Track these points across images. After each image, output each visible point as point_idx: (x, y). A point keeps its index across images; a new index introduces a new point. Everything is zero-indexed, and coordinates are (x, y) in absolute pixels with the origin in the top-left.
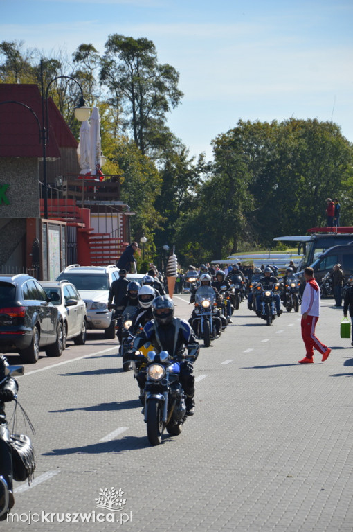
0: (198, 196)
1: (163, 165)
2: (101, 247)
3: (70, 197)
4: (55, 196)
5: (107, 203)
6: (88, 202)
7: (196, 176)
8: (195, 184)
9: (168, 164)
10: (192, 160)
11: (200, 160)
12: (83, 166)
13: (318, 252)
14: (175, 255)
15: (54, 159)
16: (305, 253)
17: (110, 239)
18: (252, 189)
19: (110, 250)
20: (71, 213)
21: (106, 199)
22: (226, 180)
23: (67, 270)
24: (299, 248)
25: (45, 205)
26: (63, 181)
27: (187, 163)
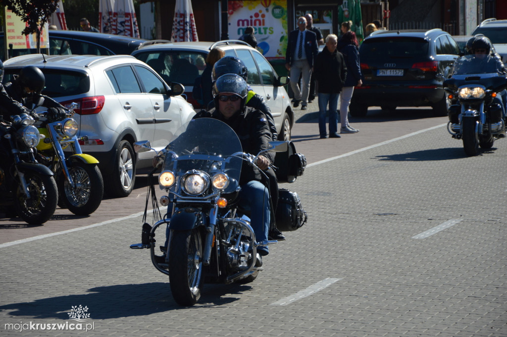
23: (483, 24)
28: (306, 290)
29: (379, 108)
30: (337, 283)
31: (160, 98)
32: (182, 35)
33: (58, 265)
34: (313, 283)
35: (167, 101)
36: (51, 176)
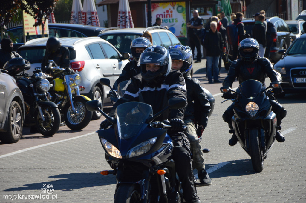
23: (302, 14)
31: (116, 61)
35: (120, 63)
36: (57, 108)
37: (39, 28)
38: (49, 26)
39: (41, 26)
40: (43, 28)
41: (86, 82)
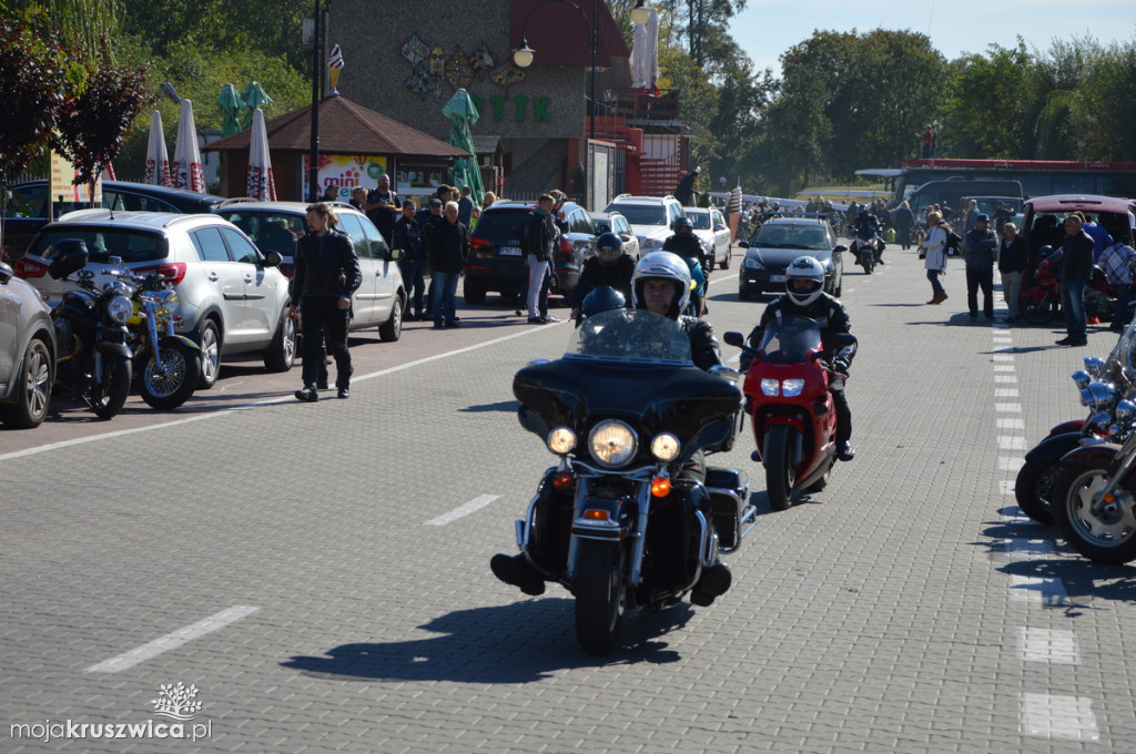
0: (764, 118)
1: (722, 82)
2: (653, 175)
3: (620, 115)
4: (602, 113)
5: (664, 124)
6: (640, 121)
7: (761, 95)
8: (759, 105)
9: (729, 81)
10: (757, 76)
11: (766, 77)
12: (635, 78)
13: (909, 189)
14: (740, 188)
15: (603, 69)
16: (893, 190)
17: (664, 166)
18: (828, 112)
19: (664, 178)
20: (620, 134)
21: (662, 118)
22: (799, 101)
23: (617, 200)
24: (887, 183)
25: (592, 123)
26: (612, 95)
27: (751, 81)
28: (462, 509)
29: (498, 294)
30: (497, 500)
31: (251, 269)
32: (256, 193)
33: (148, 468)
34: (468, 500)
35: (261, 273)
36: (127, 358)
37: (84, 188)
38: (104, 186)
39: (87, 185)
40: (92, 189)
41: (188, 308)
